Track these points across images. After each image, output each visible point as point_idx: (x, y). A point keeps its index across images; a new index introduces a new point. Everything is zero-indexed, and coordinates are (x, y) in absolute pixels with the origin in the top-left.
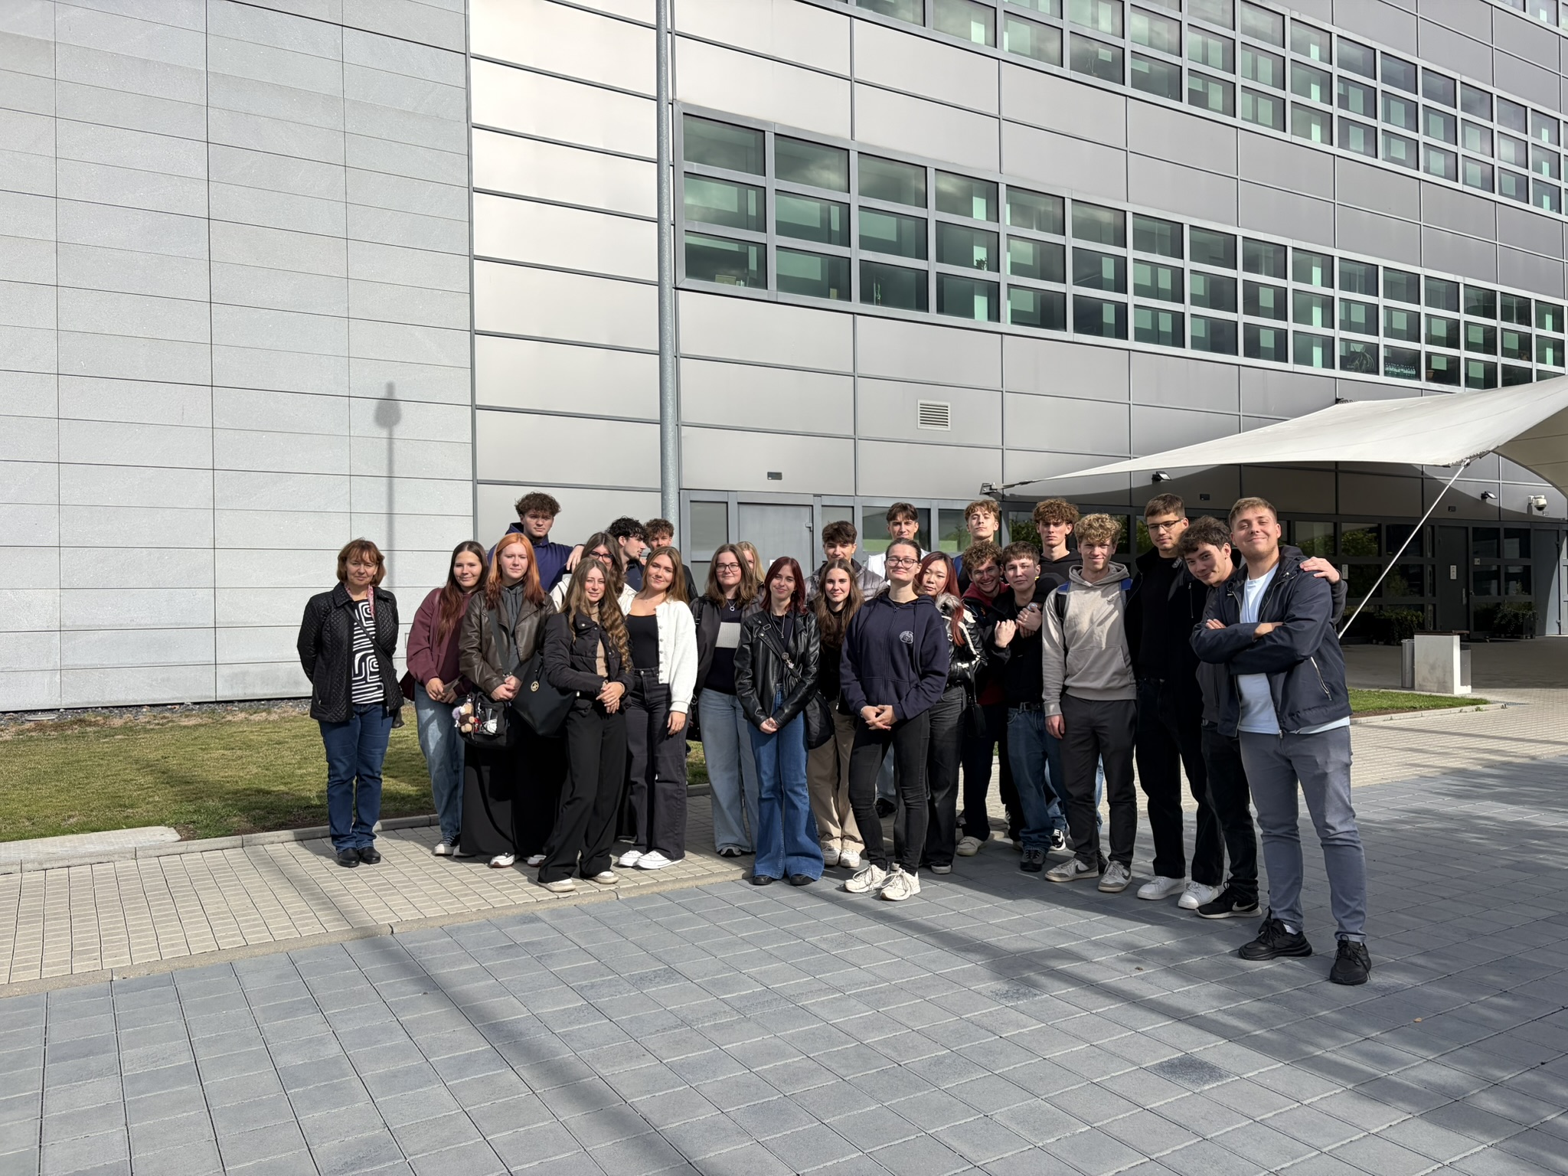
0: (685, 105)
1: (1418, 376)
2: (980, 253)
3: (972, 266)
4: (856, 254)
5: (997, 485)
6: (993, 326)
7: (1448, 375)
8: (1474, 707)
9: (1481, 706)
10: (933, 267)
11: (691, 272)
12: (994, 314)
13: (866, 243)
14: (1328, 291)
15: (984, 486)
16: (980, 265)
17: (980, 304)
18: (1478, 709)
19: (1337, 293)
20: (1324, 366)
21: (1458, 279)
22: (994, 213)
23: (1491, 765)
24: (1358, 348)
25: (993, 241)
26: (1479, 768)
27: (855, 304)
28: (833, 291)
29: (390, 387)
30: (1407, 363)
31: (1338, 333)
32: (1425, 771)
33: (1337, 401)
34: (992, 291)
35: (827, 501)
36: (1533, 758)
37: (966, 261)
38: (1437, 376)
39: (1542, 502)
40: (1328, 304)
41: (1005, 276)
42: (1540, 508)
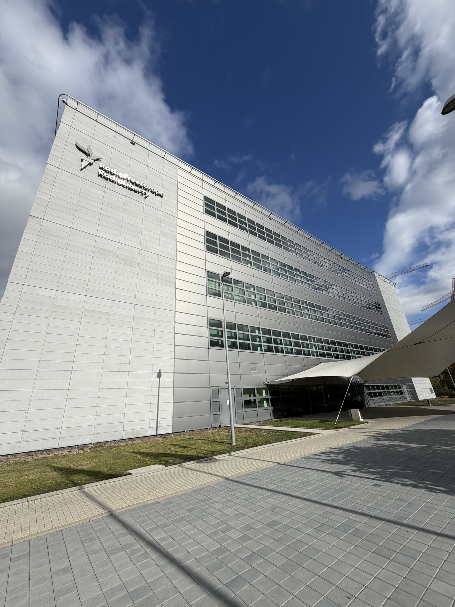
0: (209, 317)
1: (332, 358)
2: (258, 340)
3: (256, 342)
4: (238, 341)
5: (266, 383)
6: (261, 352)
7: (337, 357)
8: (367, 423)
9: (368, 423)
10: (251, 342)
11: (211, 345)
12: (261, 350)
13: (240, 339)
14: (315, 343)
15: (264, 383)
16: (258, 342)
17: (259, 348)
18: (368, 424)
19: (316, 344)
20: (317, 356)
21: (335, 340)
22: (259, 333)
23: (378, 434)
24: (322, 353)
25: (260, 337)
26: (377, 435)
27: (239, 350)
28: (234, 347)
29: (160, 370)
30: (330, 355)
31: (318, 351)
32: (369, 436)
33: (321, 363)
34: (261, 346)
35: (236, 387)
36: (384, 432)
37: (256, 341)
38: (335, 357)
39: (359, 380)
40: (315, 345)
41: (262, 344)
42: (359, 381)
